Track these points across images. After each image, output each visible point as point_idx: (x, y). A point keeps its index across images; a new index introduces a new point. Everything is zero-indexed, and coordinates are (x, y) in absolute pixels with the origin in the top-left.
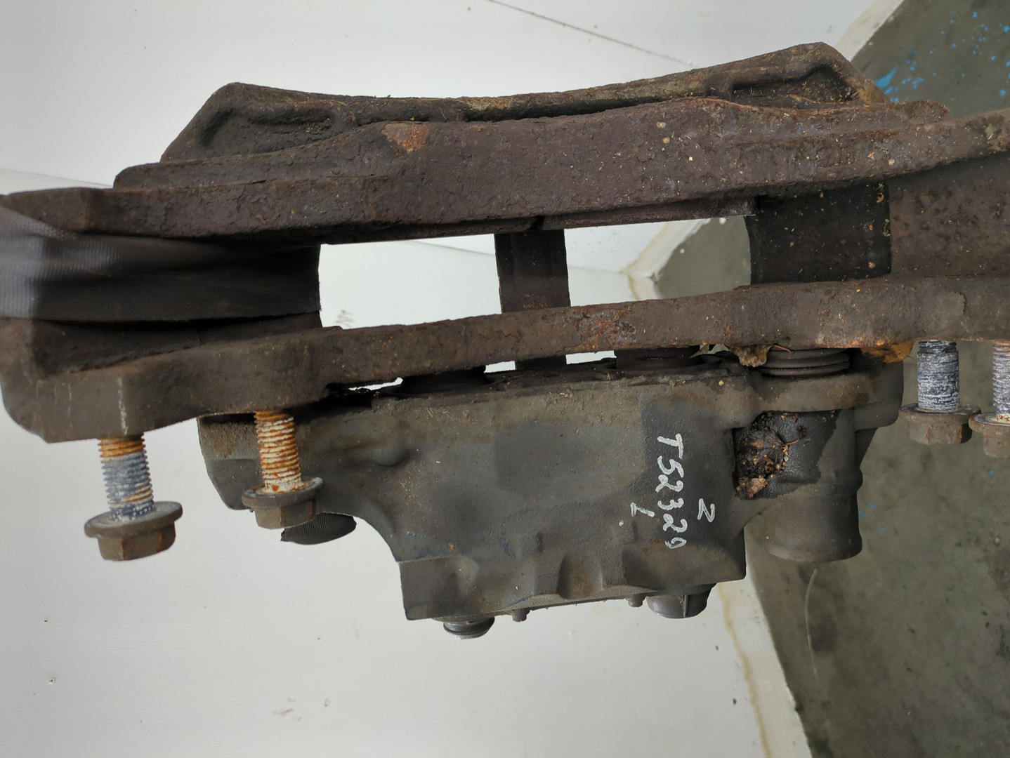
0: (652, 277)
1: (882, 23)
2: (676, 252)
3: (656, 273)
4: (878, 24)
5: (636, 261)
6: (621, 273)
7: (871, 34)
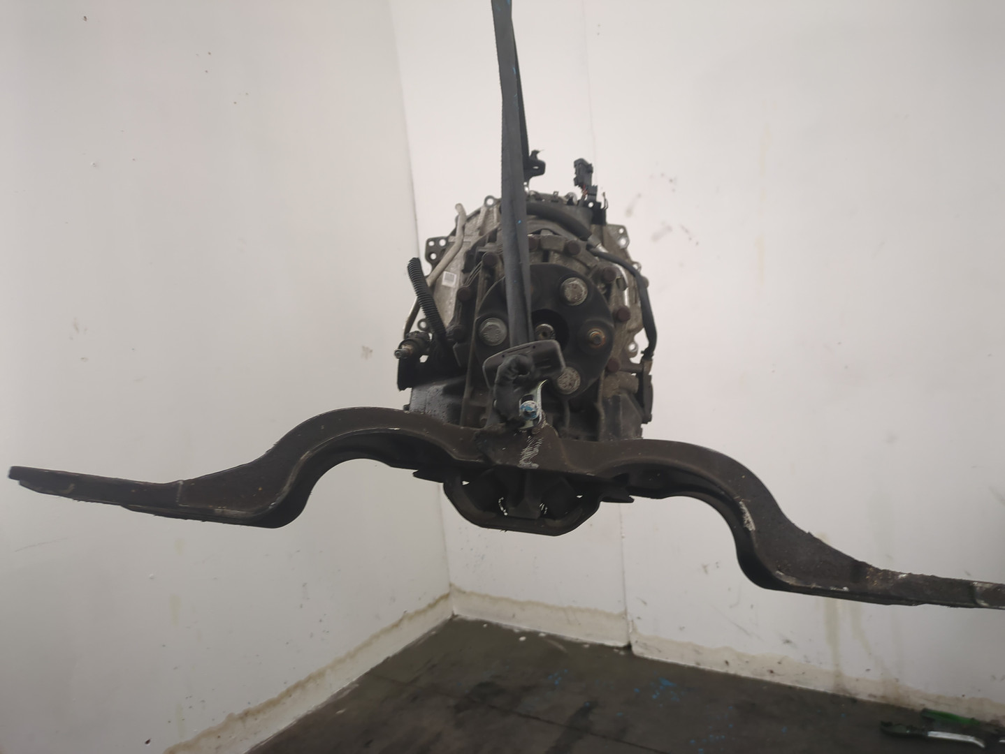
0: (454, 616)
1: (702, 667)
2: (482, 622)
3: (459, 617)
4: (698, 664)
5: (464, 593)
6: (451, 585)
7: (692, 664)
